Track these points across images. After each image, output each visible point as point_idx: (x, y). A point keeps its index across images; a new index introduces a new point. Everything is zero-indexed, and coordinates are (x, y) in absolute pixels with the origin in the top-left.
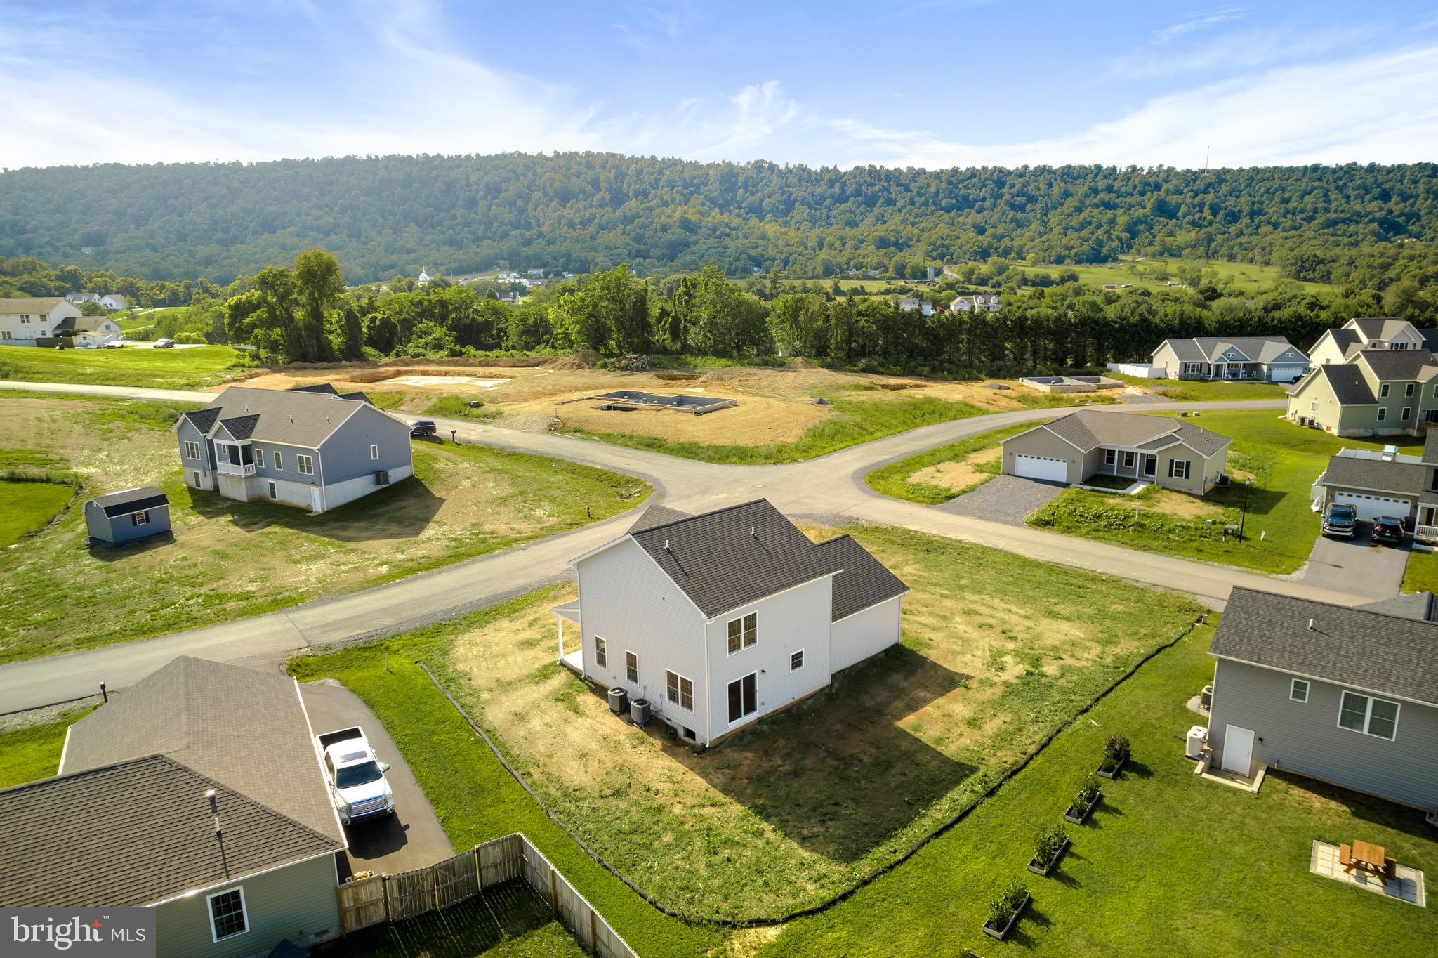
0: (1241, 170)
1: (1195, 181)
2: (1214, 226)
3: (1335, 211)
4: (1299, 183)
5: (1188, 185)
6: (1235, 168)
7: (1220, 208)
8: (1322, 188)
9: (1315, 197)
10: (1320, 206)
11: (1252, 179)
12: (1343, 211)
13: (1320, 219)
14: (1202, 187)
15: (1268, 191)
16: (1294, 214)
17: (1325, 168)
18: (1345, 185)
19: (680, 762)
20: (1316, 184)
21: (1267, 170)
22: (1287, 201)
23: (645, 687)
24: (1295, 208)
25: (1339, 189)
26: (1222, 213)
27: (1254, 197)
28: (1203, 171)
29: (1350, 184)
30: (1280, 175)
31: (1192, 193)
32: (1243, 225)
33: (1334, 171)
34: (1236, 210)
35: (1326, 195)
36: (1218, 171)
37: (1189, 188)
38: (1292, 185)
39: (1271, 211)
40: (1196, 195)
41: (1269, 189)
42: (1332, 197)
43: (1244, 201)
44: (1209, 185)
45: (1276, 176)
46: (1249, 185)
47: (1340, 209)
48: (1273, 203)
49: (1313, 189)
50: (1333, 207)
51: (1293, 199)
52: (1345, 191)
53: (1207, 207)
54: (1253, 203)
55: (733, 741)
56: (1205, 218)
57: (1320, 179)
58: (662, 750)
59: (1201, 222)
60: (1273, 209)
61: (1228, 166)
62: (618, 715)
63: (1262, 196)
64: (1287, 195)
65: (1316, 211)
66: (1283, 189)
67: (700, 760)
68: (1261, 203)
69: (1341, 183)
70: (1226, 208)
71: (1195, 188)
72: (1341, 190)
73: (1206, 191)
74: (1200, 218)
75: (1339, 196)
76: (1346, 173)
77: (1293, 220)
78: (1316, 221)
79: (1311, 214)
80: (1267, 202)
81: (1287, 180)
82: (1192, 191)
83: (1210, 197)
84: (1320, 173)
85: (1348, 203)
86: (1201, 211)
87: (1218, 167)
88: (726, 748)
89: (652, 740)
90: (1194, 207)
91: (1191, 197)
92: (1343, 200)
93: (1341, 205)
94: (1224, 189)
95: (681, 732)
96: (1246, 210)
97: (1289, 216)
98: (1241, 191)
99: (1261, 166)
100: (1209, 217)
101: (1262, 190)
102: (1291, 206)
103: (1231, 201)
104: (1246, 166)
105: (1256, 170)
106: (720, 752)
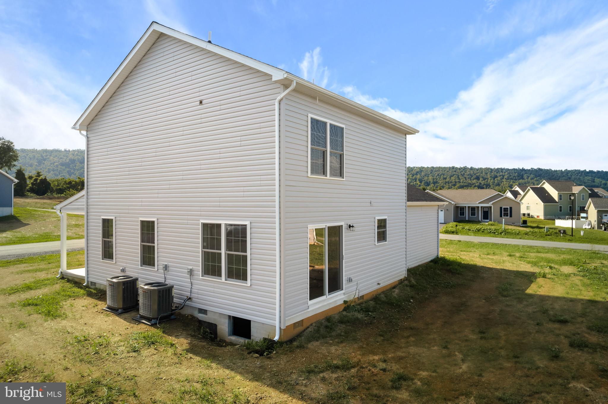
0: (428, 167)
1: (412, 171)
2: (421, 187)
3: (463, 183)
4: (448, 173)
5: (410, 172)
6: (426, 167)
7: (423, 181)
8: (456, 174)
9: (455, 177)
10: (457, 180)
11: (432, 170)
12: (465, 183)
13: (458, 185)
14: (415, 173)
15: (438, 175)
16: (448, 183)
17: (456, 168)
18: (464, 174)
19: (228, 367)
20: (454, 173)
21: (437, 168)
22: (445, 179)
23: (166, 268)
24: (449, 181)
25: (463, 175)
26: (423, 182)
27: (434, 177)
28: (414, 167)
29: (466, 174)
30: (442, 169)
31: (412, 175)
32: (432, 186)
33: (460, 169)
34: (428, 181)
35: (458, 177)
36: (420, 167)
37: (410, 173)
38: (446, 173)
39: (440, 182)
40: (413, 176)
41: (439, 174)
42: (461, 178)
43: (430, 178)
44: (417, 172)
45: (440, 170)
46: (431, 173)
47: (464, 182)
48: (441, 179)
49: (454, 175)
50: (461, 181)
51: (447, 178)
52: (464, 176)
53: (417, 180)
54: (434, 179)
55: (318, 331)
56: (418, 184)
57: (455, 172)
58: (188, 351)
59: (416, 185)
60: (441, 181)
61: (423, 166)
62: (119, 315)
63: (436, 177)
64: (445, 177)
65: (456, 182)
66: (444, 175)
67: (267, 362)
68: (437, 179)
69: (462, 173)
70: (424, 181)
71: (413, 173)
72: (463, 176)
73: (416, 174)
74: (416, 184)
75: (463, 178)
76: (463, 170)
77: (448, 185)
78: (457, 186)
79: (454, 183)
80: (438, 179)
81: (444, 171)
82: (411, 174)
83: (418, 176)
84: (455, 169)
85: (466, 180)
86: (416, 181)
87: (420, 166)
88: (309, 341)
89: (171, 339)
90: (413, 180)
91: (411, 176)
92: (464, 179)
93: (464, 181)
94: (423, 174)
95: (224, 328)
96: (432, 181)
97: (447, 184)
98: (429, 175)
99: (435, 166)
100: (419, 184)
101: (436, 175)
102: (447, 180)
103: (426, 178)
104: (430, 166)
105: (433, 167)
106: (301, 347)
